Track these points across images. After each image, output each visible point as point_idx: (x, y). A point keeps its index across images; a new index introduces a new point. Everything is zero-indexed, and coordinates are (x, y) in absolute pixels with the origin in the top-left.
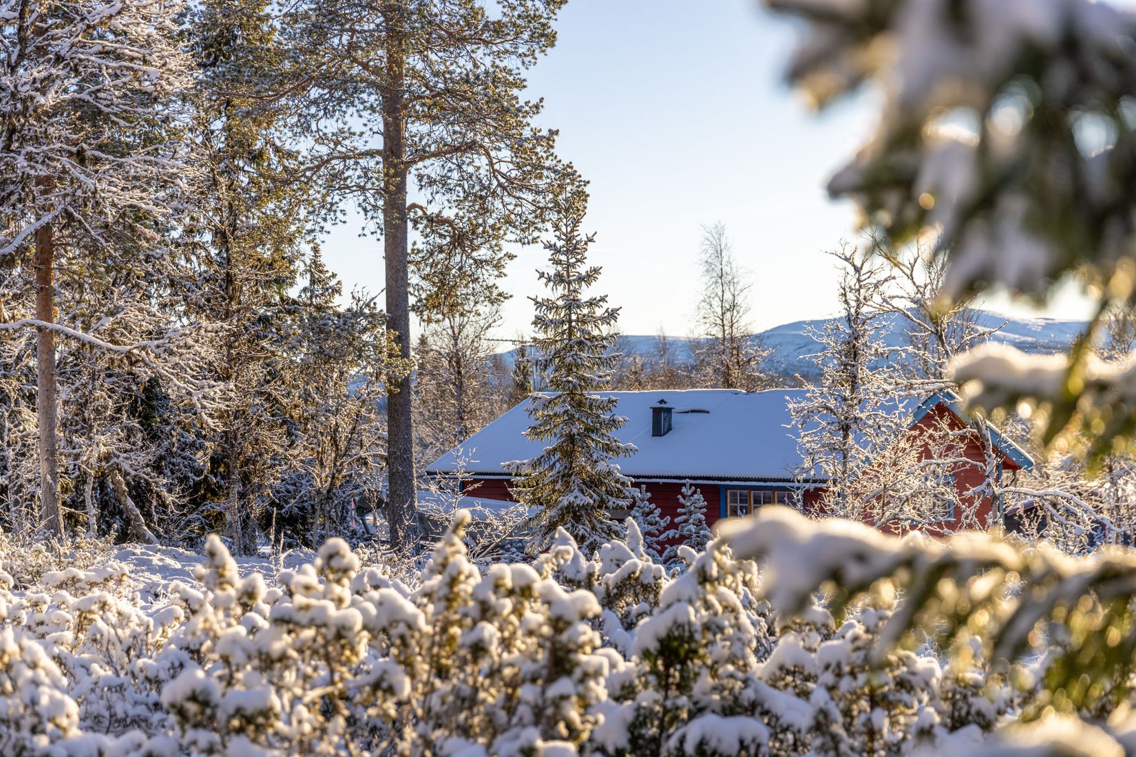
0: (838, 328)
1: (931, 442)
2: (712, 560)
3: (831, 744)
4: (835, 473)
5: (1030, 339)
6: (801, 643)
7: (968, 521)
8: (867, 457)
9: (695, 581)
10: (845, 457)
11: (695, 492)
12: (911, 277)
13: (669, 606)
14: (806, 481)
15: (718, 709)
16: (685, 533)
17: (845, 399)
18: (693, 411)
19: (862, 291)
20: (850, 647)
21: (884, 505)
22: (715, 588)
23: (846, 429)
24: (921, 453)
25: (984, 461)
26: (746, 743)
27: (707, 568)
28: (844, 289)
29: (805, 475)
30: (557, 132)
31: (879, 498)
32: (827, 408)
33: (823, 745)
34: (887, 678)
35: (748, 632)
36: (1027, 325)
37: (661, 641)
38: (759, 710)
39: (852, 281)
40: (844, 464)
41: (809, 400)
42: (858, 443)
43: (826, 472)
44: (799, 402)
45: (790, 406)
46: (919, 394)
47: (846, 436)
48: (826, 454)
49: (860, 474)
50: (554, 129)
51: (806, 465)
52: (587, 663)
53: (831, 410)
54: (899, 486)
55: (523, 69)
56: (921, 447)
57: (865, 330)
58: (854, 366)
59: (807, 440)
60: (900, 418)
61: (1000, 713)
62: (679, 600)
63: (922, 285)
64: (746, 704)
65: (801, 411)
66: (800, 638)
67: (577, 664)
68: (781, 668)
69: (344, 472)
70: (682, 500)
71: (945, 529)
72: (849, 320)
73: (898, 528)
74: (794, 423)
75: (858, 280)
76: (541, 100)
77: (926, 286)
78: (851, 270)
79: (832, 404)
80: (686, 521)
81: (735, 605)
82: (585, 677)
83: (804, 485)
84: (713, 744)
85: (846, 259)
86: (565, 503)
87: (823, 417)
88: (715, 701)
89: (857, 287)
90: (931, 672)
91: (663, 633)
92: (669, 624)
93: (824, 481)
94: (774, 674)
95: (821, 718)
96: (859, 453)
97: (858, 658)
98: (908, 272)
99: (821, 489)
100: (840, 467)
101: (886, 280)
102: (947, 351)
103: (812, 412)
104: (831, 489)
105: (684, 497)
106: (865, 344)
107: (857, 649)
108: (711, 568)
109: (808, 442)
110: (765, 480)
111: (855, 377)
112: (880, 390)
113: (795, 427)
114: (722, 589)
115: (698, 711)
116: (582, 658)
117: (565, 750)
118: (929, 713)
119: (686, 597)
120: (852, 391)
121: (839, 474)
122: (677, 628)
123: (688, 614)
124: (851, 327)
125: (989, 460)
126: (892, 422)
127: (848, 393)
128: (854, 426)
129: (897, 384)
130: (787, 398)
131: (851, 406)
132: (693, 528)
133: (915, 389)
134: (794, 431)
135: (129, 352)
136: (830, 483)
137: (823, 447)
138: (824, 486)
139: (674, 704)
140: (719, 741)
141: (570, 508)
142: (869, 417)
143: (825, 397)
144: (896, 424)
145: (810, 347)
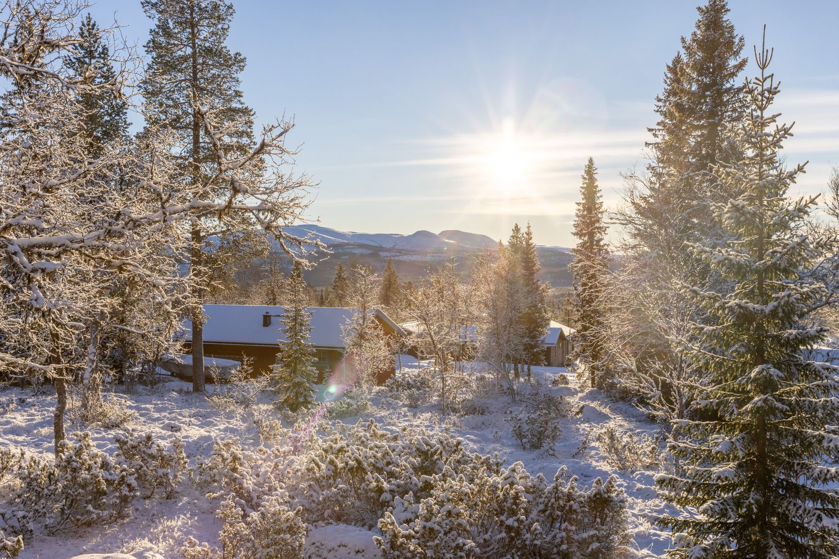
141: (298, 383)
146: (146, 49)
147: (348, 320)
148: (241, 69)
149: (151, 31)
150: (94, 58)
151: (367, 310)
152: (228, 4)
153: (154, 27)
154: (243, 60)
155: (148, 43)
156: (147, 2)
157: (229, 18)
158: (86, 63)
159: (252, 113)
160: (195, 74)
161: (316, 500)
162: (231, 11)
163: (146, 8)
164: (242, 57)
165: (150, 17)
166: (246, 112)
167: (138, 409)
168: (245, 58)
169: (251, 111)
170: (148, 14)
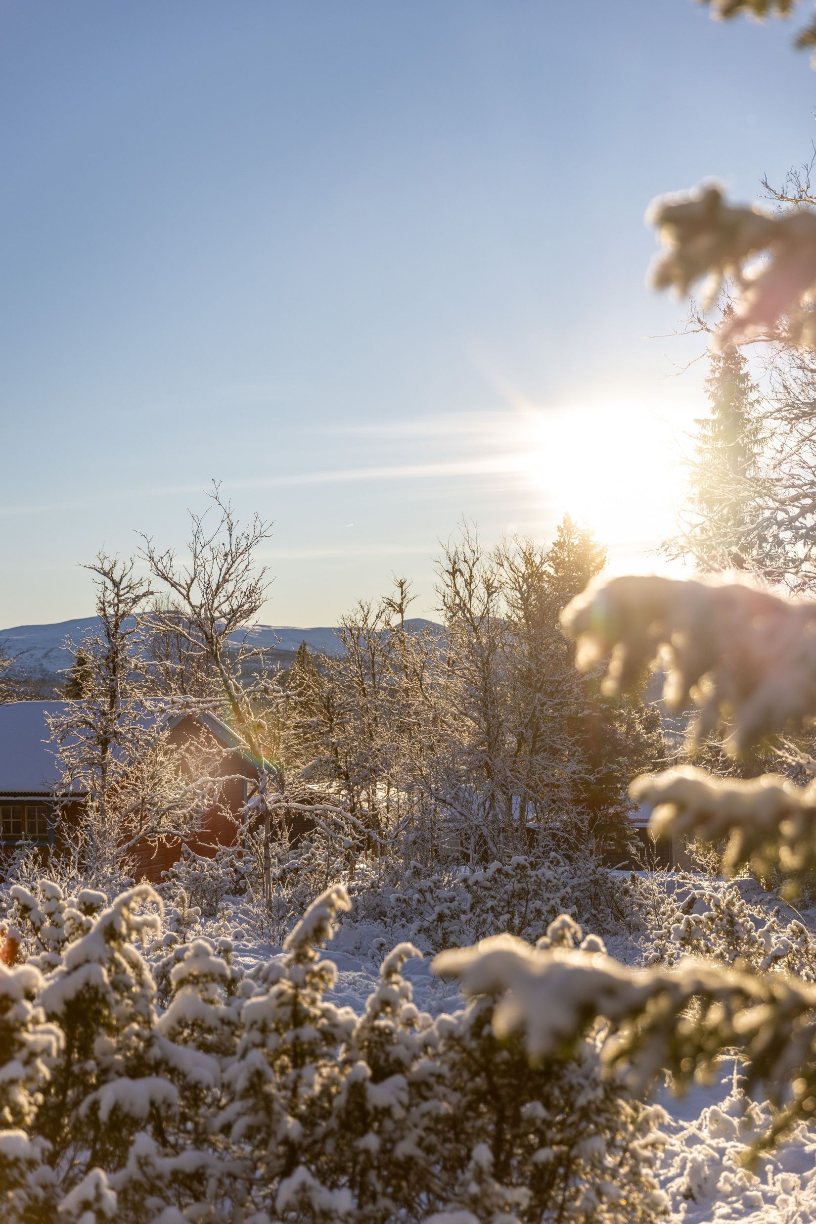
0: (97, 643)
1: (187, 755)
2: (120, 918)
3: (262, 1104)
4: (94, 788)
6: (199, 996)
7: (243, 837)
8: (124, 771)
9: (102, 939)
10: (104, 772)
12: (187, 597)
13: (76, 968)
14: (65, 795)
15: (121, 1070)
17: (104, 714)
19: (121, 605)
20: (275, 1003)
21: (141, 820)
22: (120, 946)
23: (104, 743)
24: (178, 767)
25: (255, 777)
26: (157, 1104)
27: (116, 926)
28: (103, 604)
29: (64, 791)
31: (136, 812)
32: (86, 723)
33: (255, 1105)
34: (308, 1032)
35: (151, 988)
37: (68, 1003)
38: (163, 1067)
39: (110, 596)
40: (103, 779)
41: (68, 714)
42: (117, 757)
43: (84, 786)
44: (58, 717)
45: (50, 721)
46: (194, 712)
47: (104, 751)
48: (84, 769)
49: (118, 789)
51: (66, 781)
52: (35, 1042)
53: (90, 725)
54: (156, 800)
56: (178, 760)
57: (124, 645)
58: (112, 680)
59: (66, 755)
60: (158, 733)
61: (415, 1057)
62: (87, 961)
63: (198, 605)
64: (152, 1063)
65: (60, 726)
66: (197, 990)
67: (23, 1044)
68: (179, 1022)
71: (220, 845)
72: (108, 634)
73: (154, 841)
74: (53, 737)
75: (117, 595)
77: (202, 606)
78: (110, 585)
79: (90, 718)
81: (138, 961)
82: (33, 1055)
83: (63, 799)
84: (126, 1108)
85: (105, 574)
87: (82, 732)
88: (119, 1061)
89: (116, 601)
90: (352, 1023)
91: (71, 994)
92: (80, 986)
93: (84, 795)
94: (173, 1029)
95: (255, 1080)
96: (117, 766)
97: (285, 1013)
98: (185, 593)
99: (80, 804)
100: (99, 782)
101: (144, 595)
102: (221, 670)
103: (71, 727)
104: (90, 803)
106: (125, 659)
107: (282, 1005)
108: (121, 926)
109: (67, 757)
110: (15, 794)
111: (115, 691)
112: (157, 709)
113: (54, 742)
114: (127, 946)
115: (104, 1075)
116: (27, 1037)
117: (18, 1139)
118: (362, 1067)
119: (96, 957)
120: (112, 704)
121: (99, 789)
122: (88, 991)
123: (101, 975)
124: (110, 642)
125: (261, 776)
126: (150, 735)
127: (106, 708)
128: (113, 741)
129: (173, 703)
130: (46, 713)
131: (111, 720)
133: (190, 708)
134: (53, 745)
136: (89, 797)
137: (82, 762)
138: (83, 800)
139: (81, 1068)
140: (132, 1105)
142: (127, 732)
143: (85, 712)
144: (154, 738)
145: (32, 652)
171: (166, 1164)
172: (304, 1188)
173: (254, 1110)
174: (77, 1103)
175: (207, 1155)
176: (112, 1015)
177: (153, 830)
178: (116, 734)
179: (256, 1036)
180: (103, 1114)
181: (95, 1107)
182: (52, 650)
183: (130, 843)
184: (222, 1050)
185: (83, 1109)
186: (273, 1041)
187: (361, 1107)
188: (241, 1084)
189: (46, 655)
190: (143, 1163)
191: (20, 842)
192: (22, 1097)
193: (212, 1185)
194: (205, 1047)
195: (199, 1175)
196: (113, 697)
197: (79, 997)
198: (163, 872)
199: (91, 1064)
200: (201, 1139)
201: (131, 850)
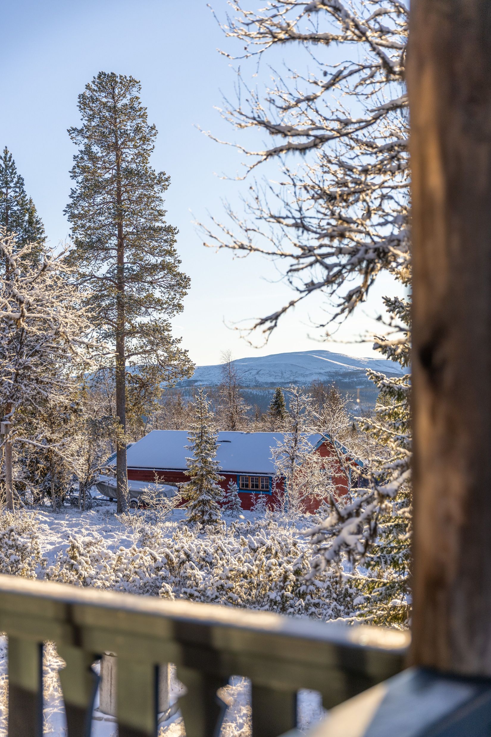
4: (289, 476)
5: (361, 369)
8: (300, 470)
10: (292, 470)
11: (234, 484)
16: (230, 500)
17: (292, 448)
18: (224, 441)
21: (307, 489)
23: (293, 459)
25: (347, 485)
29: (277, 477)
30: (188, 351)
31: (305, 486)
32: (286, 451)
36: (360, 361)
41: (279, 447)
42: (297, 464)
43: (285, 475)
44: (275, 449)
45: (271, 450)
47: (292, 462)
48: (285, 469)
49: (298, 476)
50: (187, 350)
51: (278, 473)
54: (313, 481)
55: (169, 319)
59: (278, 463)
65: (276, 452)
69: (92, 475)
70: (229, 487)
73: (312, 497)
76: (181, 338)
79: (287, 449)
80: (231, 495)
83: (277, 480)
86: (201, 499)
87: (284, 455)
96: (297, 468)
99: (283, 483)
100: (291, 474)
103: (280, 452)
104: (287, 482)
105: (230, 485)
110: (256, 473)
111: (297, 439)
113: (274, 458)
120: (296, 444)
127: (293, 445)
128: (296, 458)
131: (295, 450)
132: (234, 498)
134: (273, 460)
135: (49, 448)
136: (286, 480)
137: (284, 466)
138: (284, 481)
141: (203, 501)
142: (301, 455)
143: (285, 447)
146: (72, 174)
147: (279, 442)
148: (165, 188)
149: (75, 157)
150: (10, 188)
151: (299, 432)
152: (151, 125)
153: (77, 153)
154: (167, 180)
155: (74, 169)
156: (73, 129)
157: (153, 138)
158: (3, 193)
159: (176, 231)
160: (119, 195)
161: (138, 585)
162: (154, 132)
163: (72, 135)
164: (166, 176)
165: (76, 143)
166: (170, 230)
167: (50, 524)
168: (169, 177)
169: (175, 229)
170: (75, 141)
171: (313, 601)
172: (335, 605)
173: (328, 592)
174: (296, 590)
175: (320, 600)
176: (302, 573)
177: (311, 494)
178: (297, 456)
179: (329, 579)
180: (301, 592)
181: (299, 591)
182: (260, 370)
183: (303, 498)
184: (324, 581)
185: (297, 591)
186: (332, 580)
187: (347, 593)
188: (326, 587)
189: (258, 373)
190: (308, 600)
191: (260, 496)
192: (289, 587)
193: (321, 605)
194: (320, 580)
195: (318, 604)
196: (296, 441)
197: (297, 570)
198: (315, 511)
199: (299, 583)
200: (319, 598)
201: (303, 501)
